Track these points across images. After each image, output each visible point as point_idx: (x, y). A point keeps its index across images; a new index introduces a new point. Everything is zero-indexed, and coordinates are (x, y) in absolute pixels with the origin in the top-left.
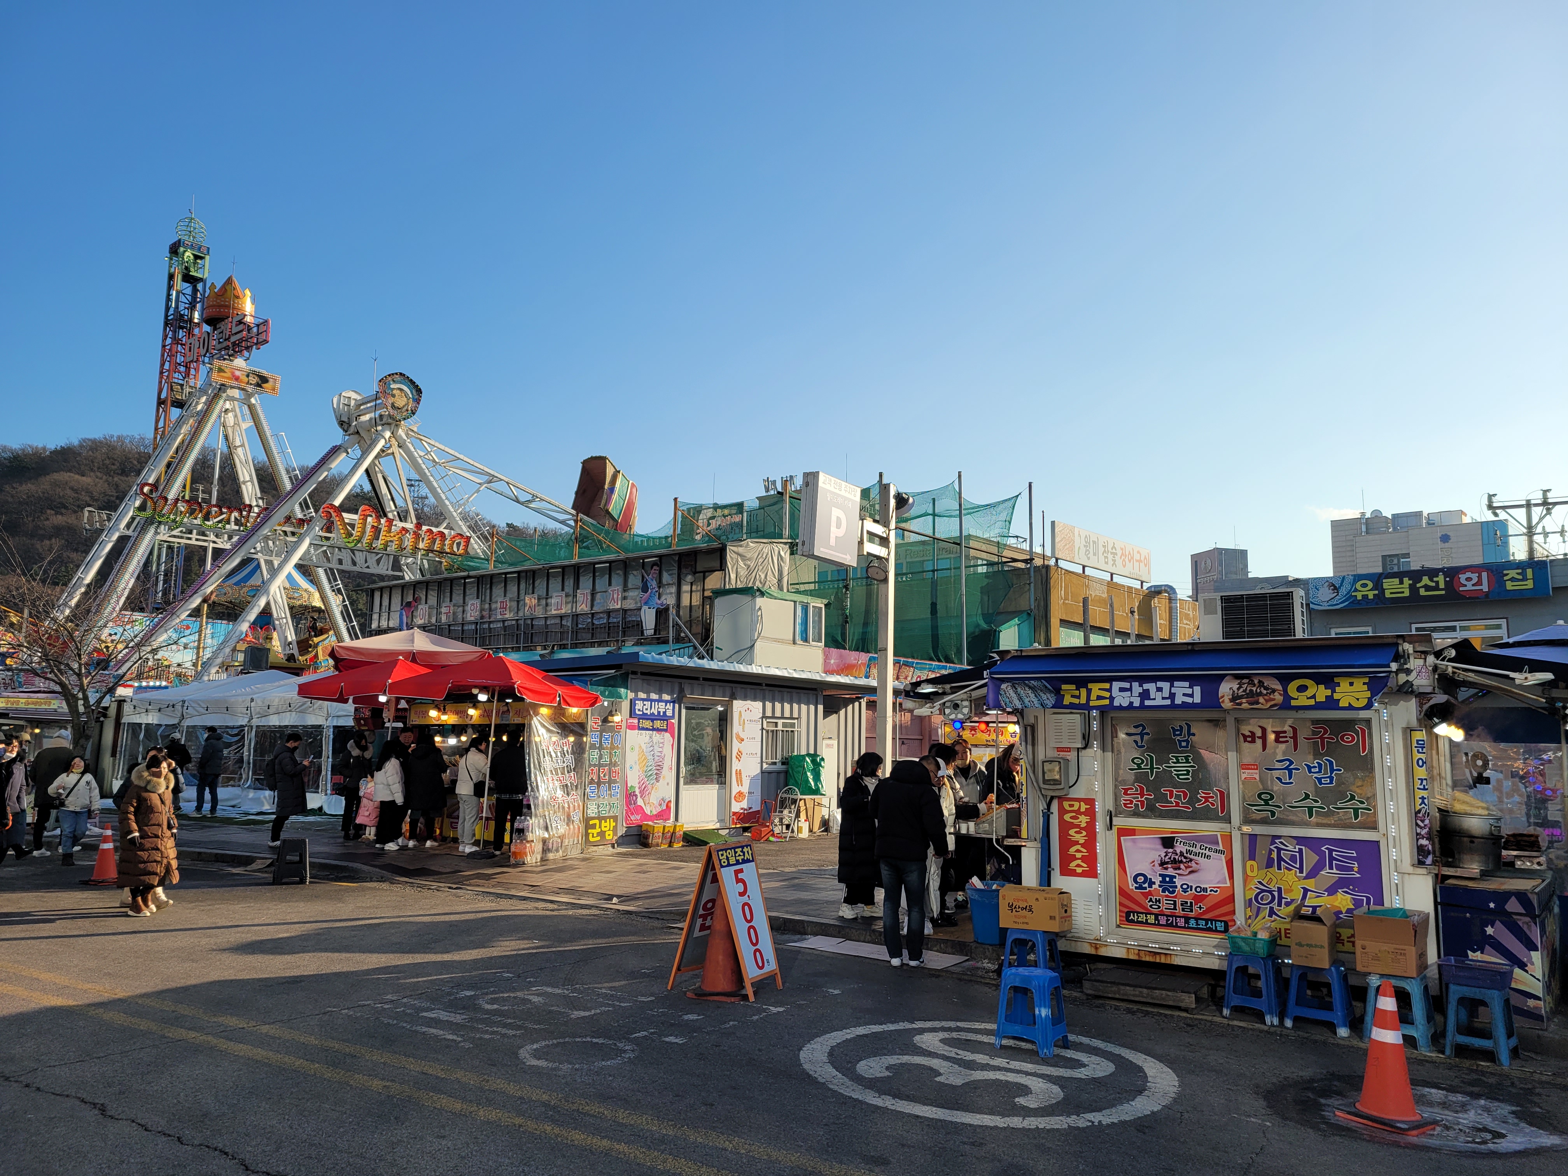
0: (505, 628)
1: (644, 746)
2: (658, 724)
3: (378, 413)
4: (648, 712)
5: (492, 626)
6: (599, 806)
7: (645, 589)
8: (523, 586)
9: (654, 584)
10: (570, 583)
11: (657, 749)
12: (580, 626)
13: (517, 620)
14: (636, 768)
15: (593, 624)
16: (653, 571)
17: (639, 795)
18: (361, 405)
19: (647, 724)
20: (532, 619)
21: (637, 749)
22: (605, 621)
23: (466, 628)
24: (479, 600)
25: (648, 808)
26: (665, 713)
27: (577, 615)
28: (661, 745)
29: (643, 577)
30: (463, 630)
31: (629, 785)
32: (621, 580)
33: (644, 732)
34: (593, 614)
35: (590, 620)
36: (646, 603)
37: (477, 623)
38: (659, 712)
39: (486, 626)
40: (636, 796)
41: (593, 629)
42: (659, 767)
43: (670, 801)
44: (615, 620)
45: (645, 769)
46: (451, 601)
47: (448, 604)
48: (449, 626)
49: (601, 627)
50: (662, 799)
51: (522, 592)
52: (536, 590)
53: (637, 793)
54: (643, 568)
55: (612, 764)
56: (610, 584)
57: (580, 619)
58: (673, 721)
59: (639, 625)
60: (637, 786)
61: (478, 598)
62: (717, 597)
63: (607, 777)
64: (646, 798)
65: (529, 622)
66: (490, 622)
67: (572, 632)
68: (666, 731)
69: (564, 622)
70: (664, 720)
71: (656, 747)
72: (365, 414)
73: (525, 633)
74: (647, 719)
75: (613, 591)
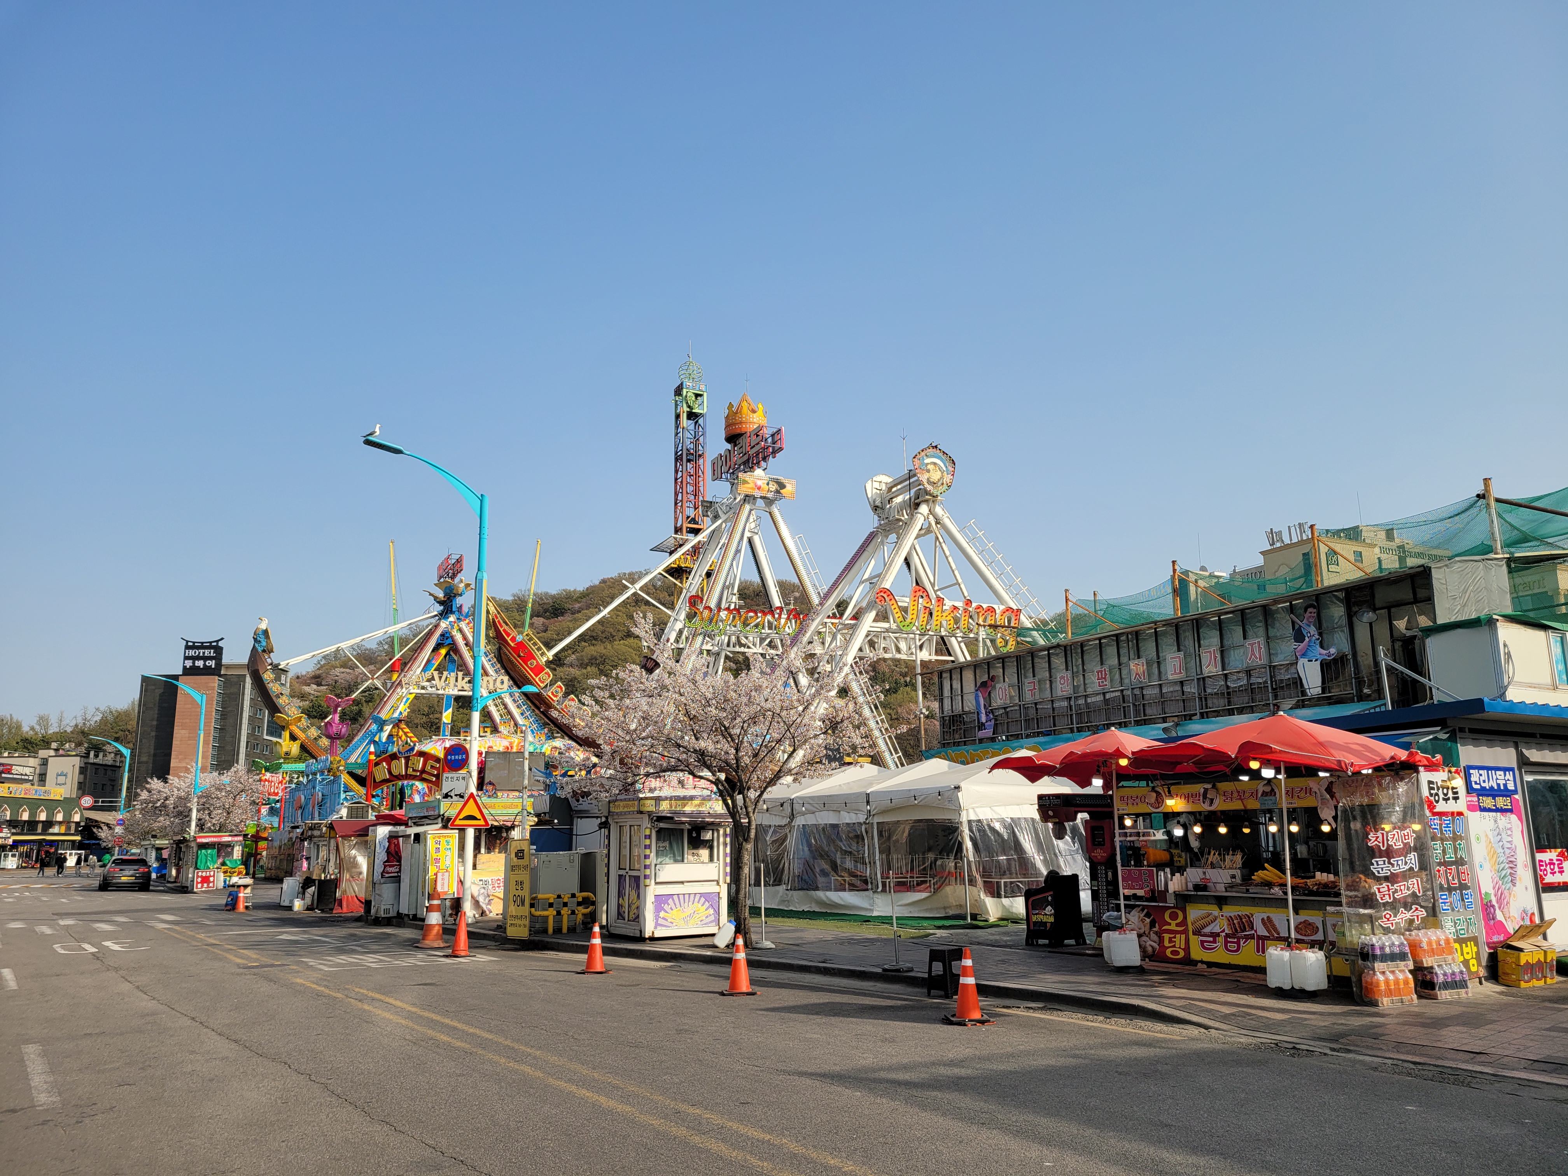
0: (1106, 701)
1: (1490, 834)
2: (1501, 802)
3: (913, 491)
4: (1486, 785)
5: (1089, 700)
6: (1455, 923)
7: (1299, 637)
8: (1123, 651)
9: (1313, 630)
10: (1189, 641)
11: (1506, 839)
12: (1209, 691)
13: (1122, 691)
14: (1487, 866)
15: (1228, 687)
16: (1307, 615)
17: (1497, 906)
18: (892, 487)
19: (1488, 802)
20: (1142, 688)
21: (1483, 839)
22: (1245, 682)
23: (1056, 705)
24: (1070, 672)
25: (1509, 923)
26: (1505, 785)
27: (1204, 679)
28: (1509, 832)
29: (1293, 623)
30: (1053, 709)
31: (1483, 892)
32: (1261, 631)
33: (1486, 814)
34: (1226, 675)
35: (1223, 683)
36: (1304, 655)
37: (1070, 698)
38: (1498, 785)
39: (1081, 701)
40: (1493, 906)
41: (1229, 693)
42: (1512, 864)
43: (1533, 914)
44: (1260, 680)
45: (1497, 867)
46: (1034, 676)
47: (1031, 679)
48: (1036, 704)
49: (1239, 690)
50: (1524, 911)
51: (1124, 659)
52: (1141, 653)
53: (1494, 902)
54: (1292, 612)
55: (1460, 862)
56: (1245, 638)
57: (1209, 682)
58: (1516, 796)
59: (1297, 682)
60: (1492, 892)
61: (1067, 669)
62: (1427, 637)
63: (1456, 881)
64: (1505, 910)
65: (1137, 692)
66: (1086, 696)
67: (1201, 699)
68: (1510, 811)
69: (1187, 689)
70: (1507, 796)
71: (1504, 835)
72: (896, 496)
73: (1134, 705)
74: (1488, 796)
75: (1252, 645)
